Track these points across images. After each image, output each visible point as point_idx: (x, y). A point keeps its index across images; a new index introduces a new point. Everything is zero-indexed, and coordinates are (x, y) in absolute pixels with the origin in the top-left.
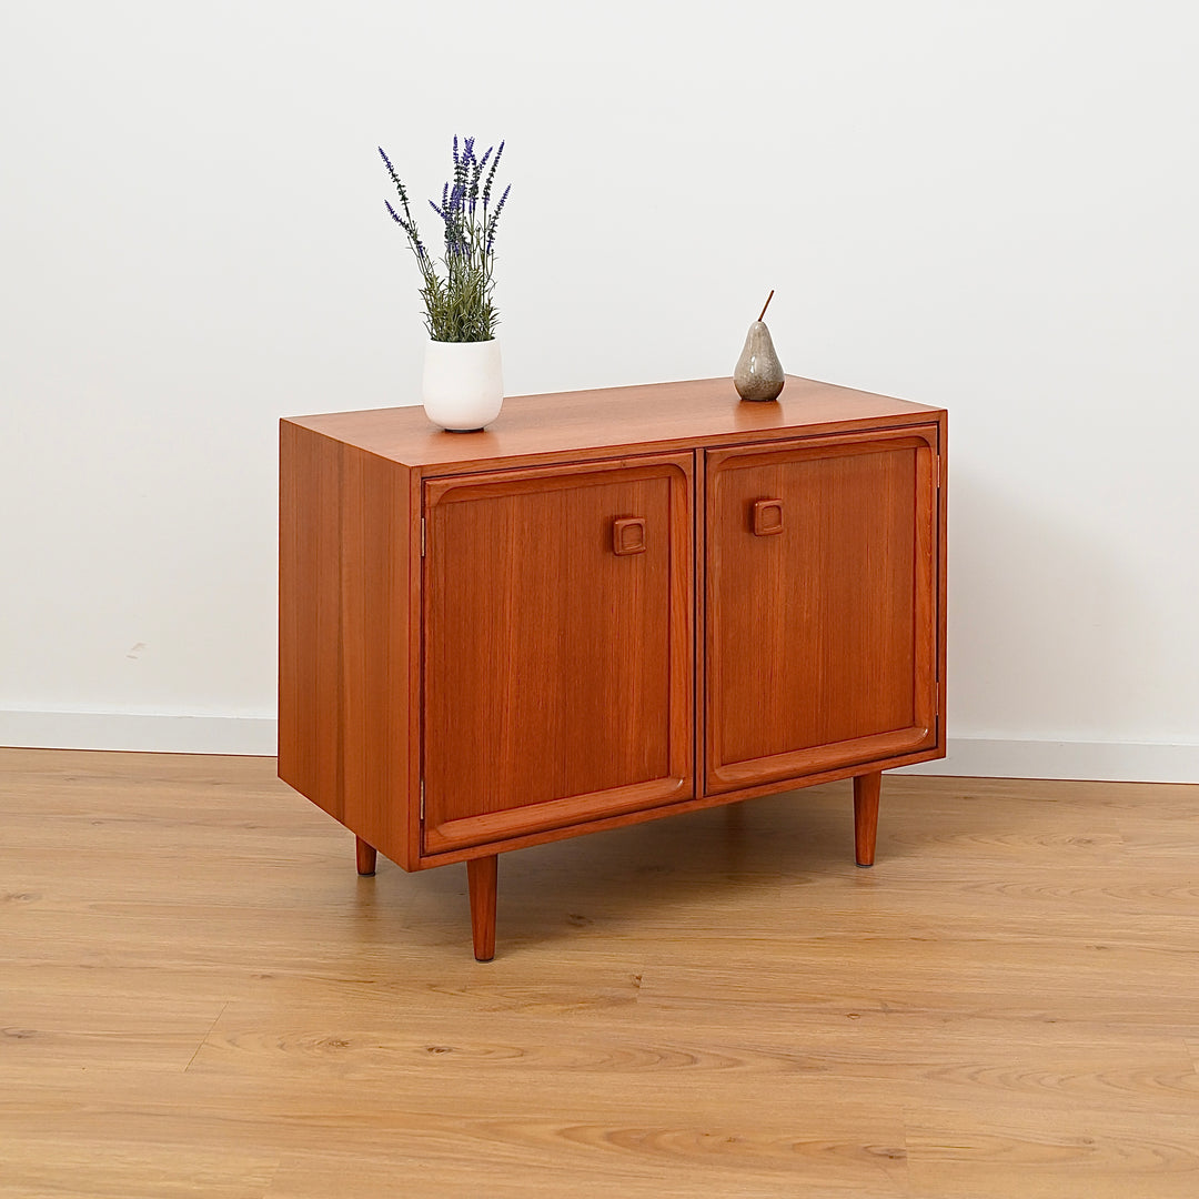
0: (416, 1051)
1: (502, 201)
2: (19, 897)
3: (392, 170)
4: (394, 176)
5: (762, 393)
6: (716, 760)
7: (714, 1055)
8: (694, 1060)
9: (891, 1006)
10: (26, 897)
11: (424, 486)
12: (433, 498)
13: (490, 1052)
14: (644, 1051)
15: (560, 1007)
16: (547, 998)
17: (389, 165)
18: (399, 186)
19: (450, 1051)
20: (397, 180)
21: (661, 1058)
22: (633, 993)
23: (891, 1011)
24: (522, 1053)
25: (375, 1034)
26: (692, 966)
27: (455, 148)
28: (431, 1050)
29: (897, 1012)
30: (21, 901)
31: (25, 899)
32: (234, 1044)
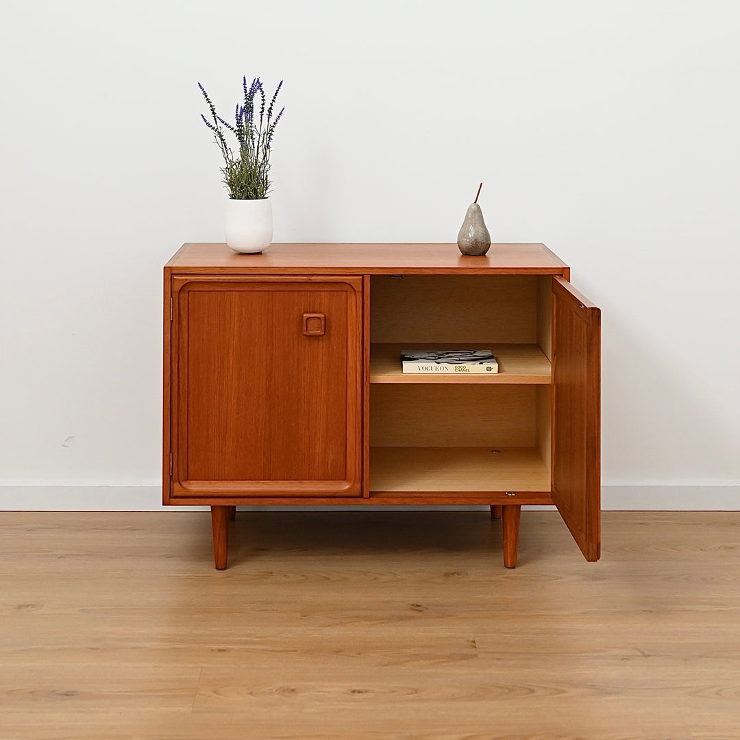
0: (343, 693)
1: (279, 117)
2: (27, 606)
3: (206, 96)
4: (208, 99)
5: (477, 249)
7: (543, 687)
8: (532, 691)
9: (647, 653)
10: (33, 606)
11: (172, 279)
12: (177, 287)
13: (394, 692)
14: (497, 687)
15: (428, 662)
16: (417, 657)
17: (205, 93)
18: (211, 106)
19: (366, 692)
20: (209, 102)
21: (509, 691)
22: (473, 651)
23: (648, 656)
24: (416, 691)
25: (312, 683)
26: (506, 633)
27: (245, 84)
28: (354, 692)
29: (652, 656)
30: (29, 608)
31: (32, 607)
32: (217, 693)
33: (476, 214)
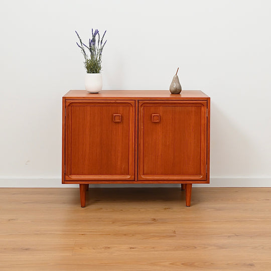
0: (127, 249)
1: (105, 43)
2: (12, 220)
5: (177, 92)
6: (141, 173)
7: (200, 246)
8: (196, 248)
11: (65, 101)
12: (67, 104)
13: (145, 248)
14: (183, 246)
16: (154, 236)
17: (78, 35)
19: (136, 248)
20: (79, 38)
21: (187, 247)
23: (238, 236)
25: (116, 245)
27: (92, 31)
28: (131, 248)
32: (81, 249)
33: (176, 79)
